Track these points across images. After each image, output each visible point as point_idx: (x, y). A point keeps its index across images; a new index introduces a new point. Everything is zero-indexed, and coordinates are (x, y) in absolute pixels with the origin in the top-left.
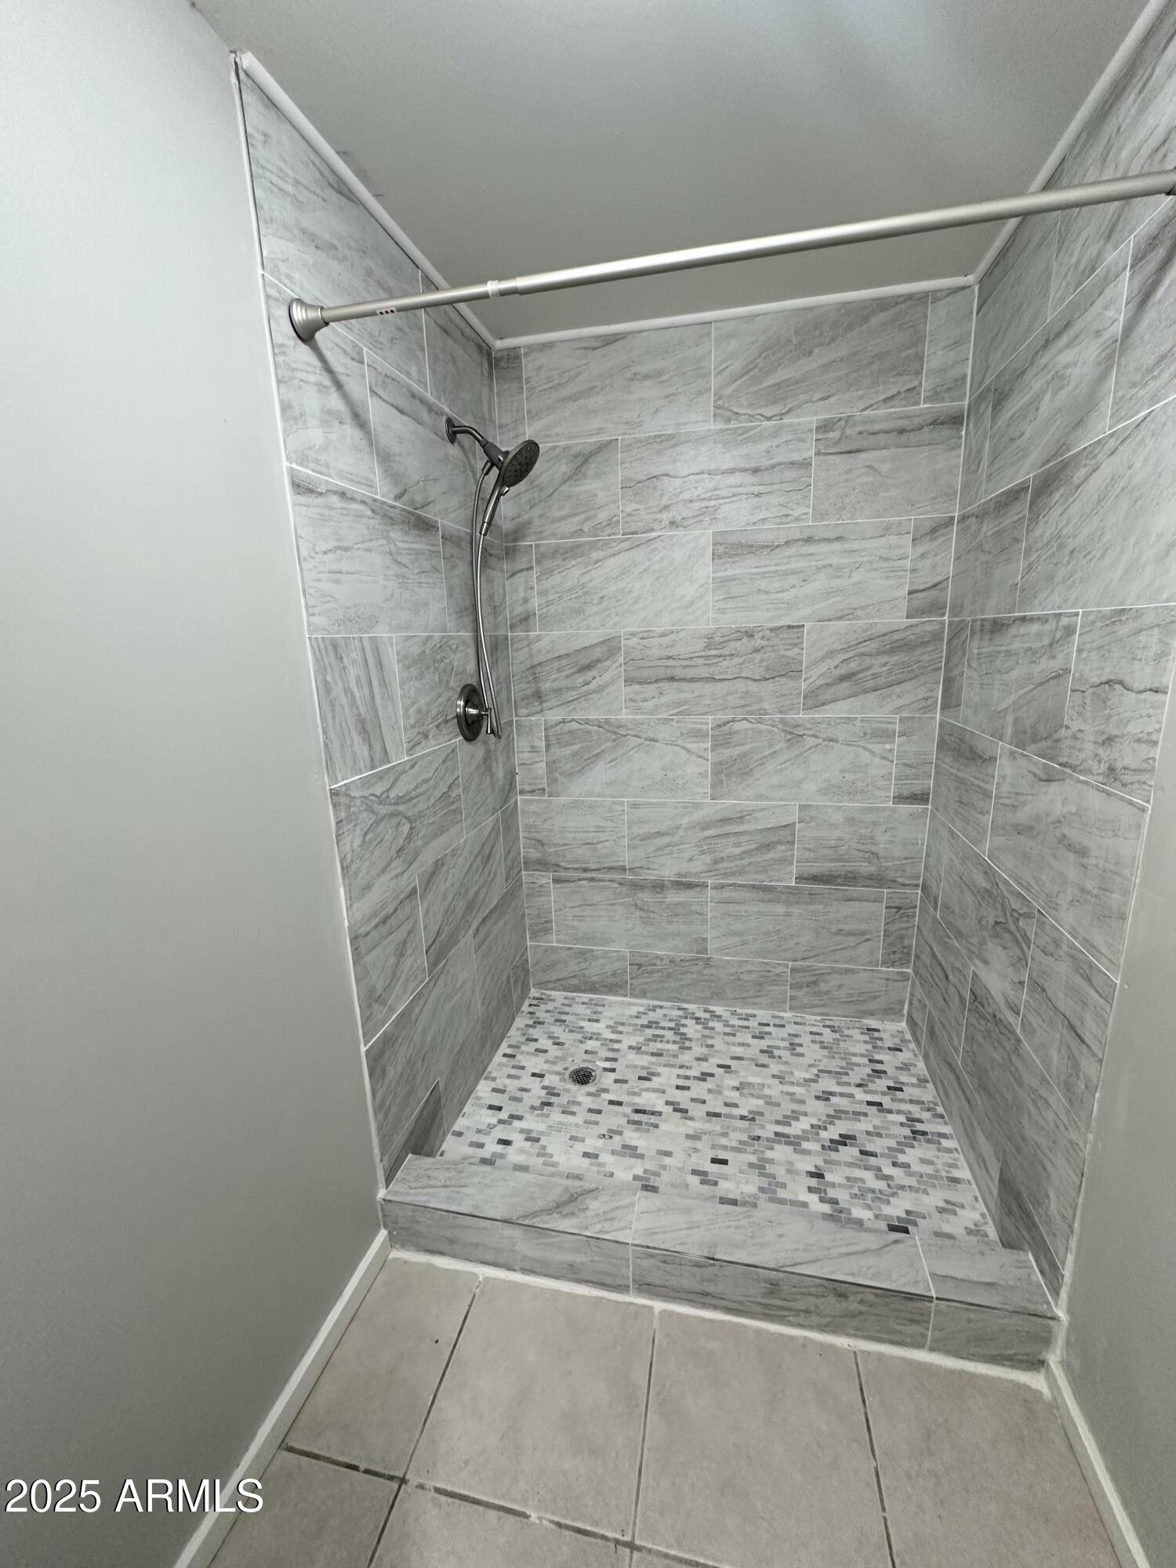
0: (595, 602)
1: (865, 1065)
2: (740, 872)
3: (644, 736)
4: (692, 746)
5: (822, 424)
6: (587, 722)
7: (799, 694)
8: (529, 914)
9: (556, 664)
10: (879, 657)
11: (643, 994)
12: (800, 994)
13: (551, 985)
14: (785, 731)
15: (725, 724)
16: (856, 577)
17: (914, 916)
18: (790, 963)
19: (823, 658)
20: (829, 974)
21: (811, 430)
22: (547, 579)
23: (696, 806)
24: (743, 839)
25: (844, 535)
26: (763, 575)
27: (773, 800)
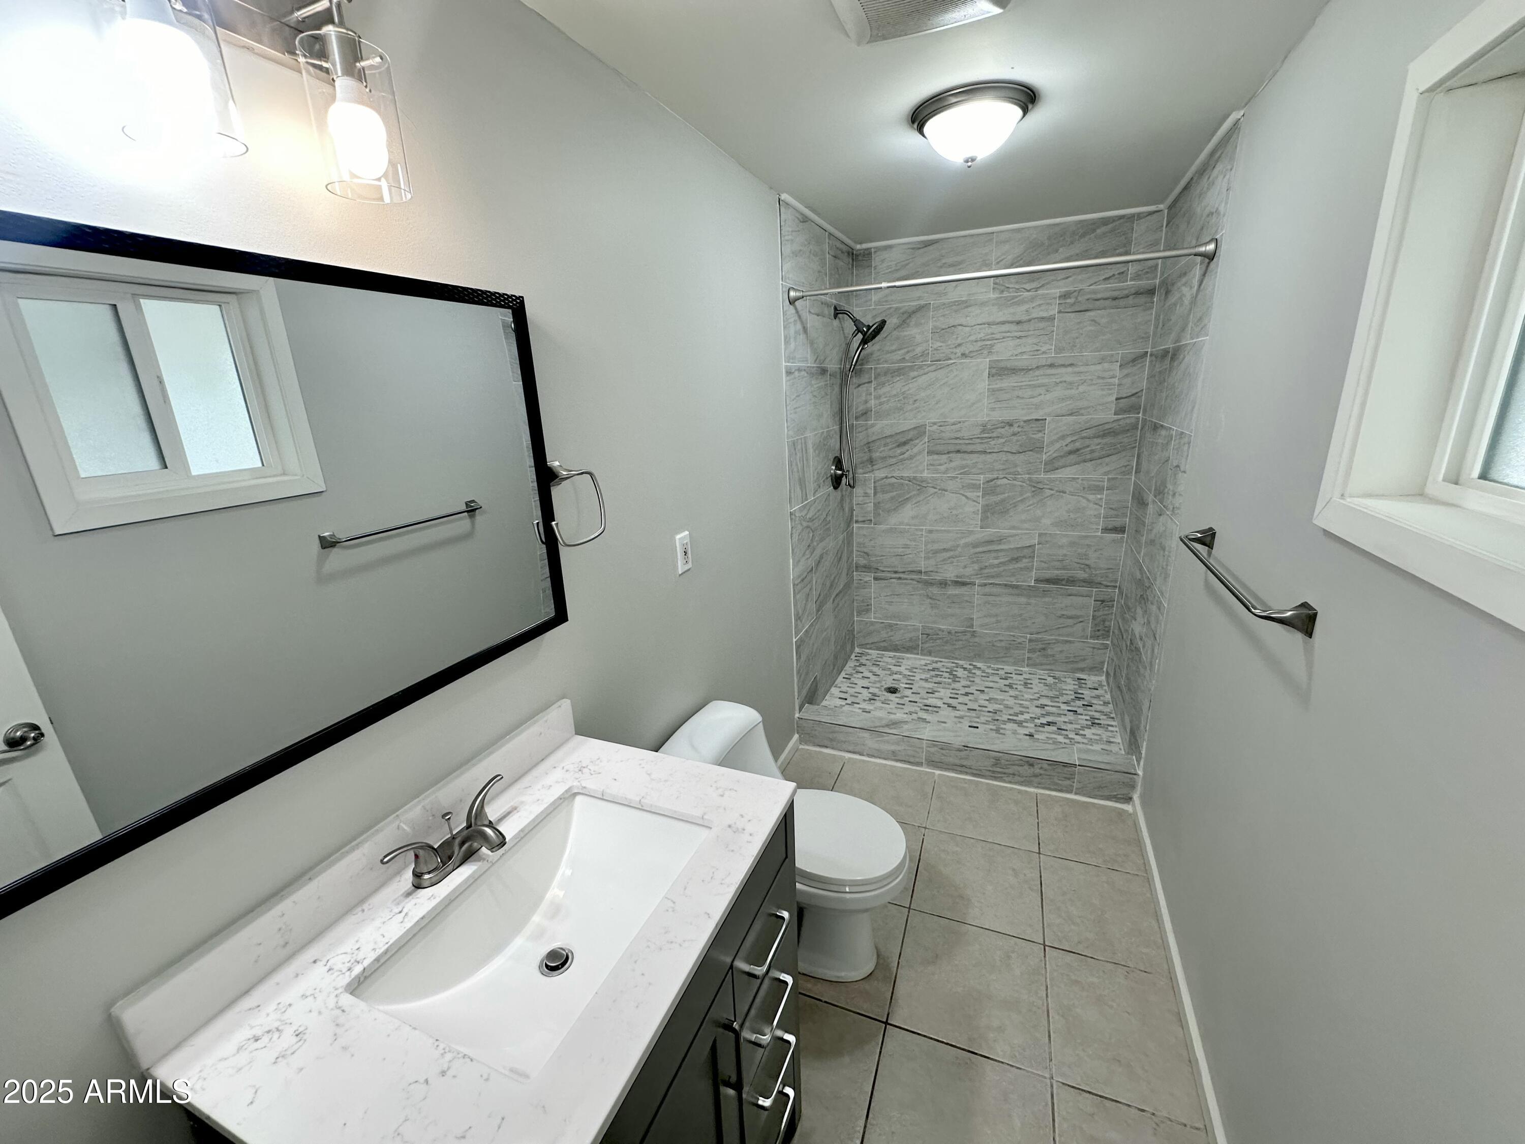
0: (911, 403)
1: (1071, 695)
2: (998, 575)
3: (938, 487)
4: (968, 494)
5: (1063, 294)
6: (902, 478)
7: (1042, 462)
8: (856, 600)
9: (883, 442)
10: (1095, 439)
11: (930, 653)
12: (1033, 656)
13: (868, 646)
14: (1030, 485)
15: (992, 481)
16: (1081, 389)
17: (1113, 606)
18: (1028, 636)
19: (1057, 441)
20: (1054, 643)
21: (1055, 298)
22: (880, 389)
23: (971, 532)
24: (1000, 554)
25: (1075, 363)
26: (1021, 388)
27: (1021, 529)
